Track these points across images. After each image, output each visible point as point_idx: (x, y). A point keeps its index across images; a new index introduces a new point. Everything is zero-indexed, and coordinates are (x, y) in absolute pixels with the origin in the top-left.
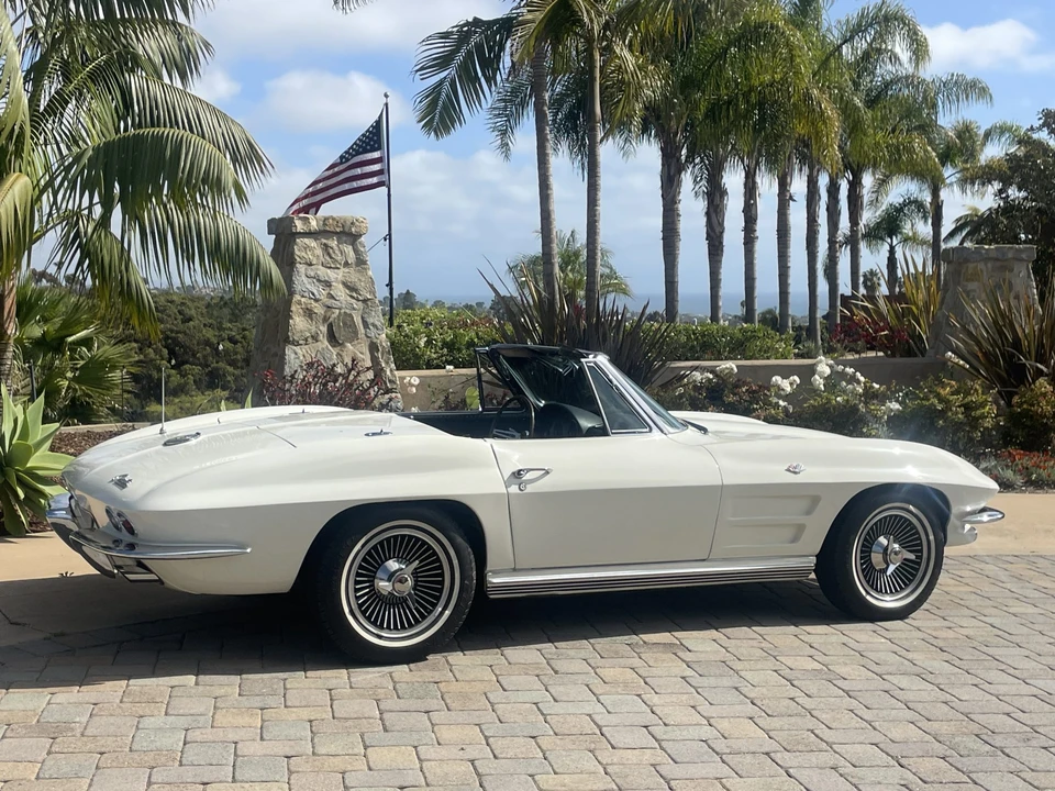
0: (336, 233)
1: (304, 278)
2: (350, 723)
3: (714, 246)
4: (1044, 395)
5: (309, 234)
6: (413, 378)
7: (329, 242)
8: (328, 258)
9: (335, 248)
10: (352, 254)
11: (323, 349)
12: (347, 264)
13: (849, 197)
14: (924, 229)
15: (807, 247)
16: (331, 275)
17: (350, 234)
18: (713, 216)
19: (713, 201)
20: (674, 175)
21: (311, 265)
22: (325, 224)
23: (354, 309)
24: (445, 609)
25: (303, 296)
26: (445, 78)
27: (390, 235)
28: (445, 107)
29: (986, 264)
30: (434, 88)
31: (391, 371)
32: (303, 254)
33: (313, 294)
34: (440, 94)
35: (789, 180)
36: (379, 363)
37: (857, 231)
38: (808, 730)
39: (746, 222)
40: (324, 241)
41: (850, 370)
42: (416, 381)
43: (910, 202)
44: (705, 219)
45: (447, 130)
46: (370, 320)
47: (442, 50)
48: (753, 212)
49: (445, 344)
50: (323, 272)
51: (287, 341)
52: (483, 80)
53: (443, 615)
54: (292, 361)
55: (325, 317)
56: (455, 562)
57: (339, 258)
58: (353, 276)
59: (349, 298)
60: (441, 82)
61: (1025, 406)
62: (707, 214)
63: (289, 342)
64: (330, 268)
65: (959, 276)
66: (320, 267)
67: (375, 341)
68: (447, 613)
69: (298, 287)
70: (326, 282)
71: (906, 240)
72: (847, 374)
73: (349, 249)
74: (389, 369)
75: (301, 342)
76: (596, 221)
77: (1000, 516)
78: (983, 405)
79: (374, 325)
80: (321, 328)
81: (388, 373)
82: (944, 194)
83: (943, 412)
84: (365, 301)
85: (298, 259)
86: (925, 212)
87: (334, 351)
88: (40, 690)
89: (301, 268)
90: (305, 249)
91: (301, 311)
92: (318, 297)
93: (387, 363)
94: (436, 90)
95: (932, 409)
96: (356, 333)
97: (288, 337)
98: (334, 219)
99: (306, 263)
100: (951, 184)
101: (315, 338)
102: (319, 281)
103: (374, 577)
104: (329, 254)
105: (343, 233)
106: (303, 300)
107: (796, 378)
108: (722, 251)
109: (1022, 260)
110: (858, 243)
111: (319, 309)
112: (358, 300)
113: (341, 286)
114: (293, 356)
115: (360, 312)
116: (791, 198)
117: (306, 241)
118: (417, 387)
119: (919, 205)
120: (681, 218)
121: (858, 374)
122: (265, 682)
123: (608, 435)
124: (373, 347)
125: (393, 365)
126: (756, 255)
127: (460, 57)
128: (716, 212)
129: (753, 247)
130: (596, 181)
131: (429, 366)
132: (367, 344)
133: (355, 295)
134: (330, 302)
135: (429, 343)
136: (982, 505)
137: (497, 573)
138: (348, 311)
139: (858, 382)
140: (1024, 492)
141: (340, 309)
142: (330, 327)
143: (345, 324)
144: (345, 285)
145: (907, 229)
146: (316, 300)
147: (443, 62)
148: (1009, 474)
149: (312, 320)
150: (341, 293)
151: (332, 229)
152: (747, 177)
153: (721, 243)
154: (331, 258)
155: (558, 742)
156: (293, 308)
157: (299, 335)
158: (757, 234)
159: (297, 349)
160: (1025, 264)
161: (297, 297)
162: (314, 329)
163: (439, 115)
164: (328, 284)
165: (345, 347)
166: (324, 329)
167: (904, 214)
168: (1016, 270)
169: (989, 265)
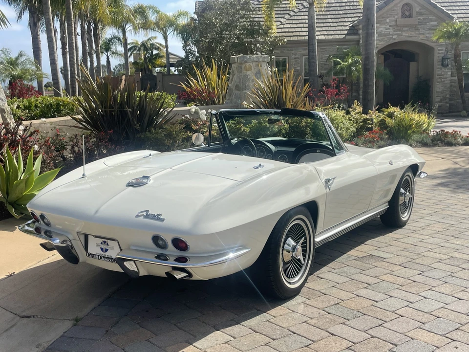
14: (120, 49)
20: (37, 22)
35: (76, 26)
37: (98, 49)
39: (62, 45)
43: (115, 37)
48: (66, 40)
65: (241, 68)
67: (3, 107)
71: (113, 53)
82: (127, 34)
86: (121, 42)
100: (130, 30)
110: (99, 55)
116: (78, 34)
119: (119, 40)
120: (41, 42)
123: (336, 155)
124: (3, 111)
126: (68, 60)
129: (66, 56)
145: (113, 48)
152: (61, 24)
160: (266, 63)
167: (112, 43)
168: (263, 66)
169: (254, 64)
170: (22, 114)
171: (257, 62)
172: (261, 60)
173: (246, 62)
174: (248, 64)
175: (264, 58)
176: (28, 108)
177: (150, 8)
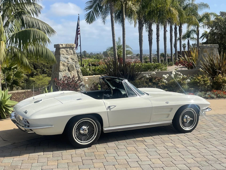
0: (69, 47)
1: (62, 57)
2: (76, 163)
3: (150, 42)
4: (220, 78)
5: (63, 48)
6: (86, 78)
7: (67, 49)
8: (67, 53)
9: (69, 51)
10: (72, 52)
11: (67, 73)
12: (71, 54)
13: (179, 30)
14: (195, 36)
15: (170, 41)
16: (68, 56)
17: (72, 48)
18: (150, 36)
19: (150, 33)
20: (141, 27)
21: (64, 54)
22: (66, 46)
23: (73, 64)
24: (95, 136)
25: (62, 61)
26: (91, 11)
27: (80, 45)
28: (91, 17)
29: (208, 49)
30: (89, 13)
31: (82, 77)
32: (62, 52)
33: (64, 61)
34: (90, 14)
35: (166, 27)
36: (79, 75)
37: (181, 37)
38: (171, 161)
39: (157, 37)
40: (66, 49)
41: (179, 73)
42: (87, 79)
43: (192, 30)
44: (148, 36)
45: (92, 22)
46: (77, 66)
47: (90, 5)
48: (158, 34)
49: (93, 70)
50: (66, 56)
51: (59, 71)
52: (99, 11)
53: (94, 137)
54: (61, 76)
55: (67, 66)
56: (97, 126)
57: (70, 53)
58: (73, 56)
59: (72, 61)
60: (90, 12)
61: (216, 80)
62: (149, 35)
63: (60, 71)
64: (68, 55)
65: (202, 51)
66: (66, 55)
67: (78, 70)
68: (95, 137)
69: (61, 59)
70: (67, 58)
71: (192, 38)
72: (179, 74)
73: (72, 51)
74: (81, 76)
75: (62, 71)
76: (124, 41)
77: (211, 110)
78: (207, 80)
79: (78, 67)
80: (66, 68)
81: (81, 77)
82: (199, 29)
83: (199, 82)
84: (76, 62)
85: (61, 53)
87: (69, 73)
88: (11, 157)
89: (62, 55)
90: (62, 51)
91: (62, 64)
92: (65, 61)
93: (81, 75)
94: (89, 14)
95: (197, 82)
96: (74, 69)
97: (59, 70)
98: (68, 44)
99: (63, 54)
100: (201, 26)
101: (65, 70)
102: (65, 58)
103: (80, 130)
104: (67, 52)
105: (70, 47)
106: (62, 62)
107: (168, 75)
108: (152, 43)
109: (216, 48)
110: (181, 40)
111: (66, 64)
112: (74, 62)
113: (70, 59)
114: (61, 74)
115: (75, 64)
116: (167, 31)
117: (63, 49)
118: (87, 80)
119: (195, 31)
120: (143, 37)
121: (181, 74)
122: (58, 153)
123: (128, 97)
124: (78, 72)
125: (82, 75)
126: (159, 44)
127: (94, 6)
128: (150, 35)
129: (159, 42)
130: (124, 33)
131: (90, 75)
132: (76, 71)
133: (73, 61)
134: (68, 62)
135: (89, 70)
136: (207, 107)
137: (105, 128)
138: (72, 64)
139: (181, 75)
140: (216, 99)
141: (70, 64)
142: (68, 68)
143: (71, 67)
144: (71, 58)
145: (192, 36)
146: (65, 62)
147: (90, 7)
148: (213, 95)
149: (64, 66)
150: (70, 60)
151: (68, 47)
152: (157, 27)
153: (152, 42)
154: (68, 53)
155: (119, 166)
156: (60, 64)
157: (62, 70)
158: (159, 39)
159: (61, 73)
160: (216, 49)
161: (61, 62)
162: (65, 68)
163: (90, 19)
164: (67, 59)
165: (72, 72)
166: (67, 68)
167: (191, 33)
168: (214, 50)
169: (209, 49)
170: (91, 73)
171: (210, 48)
172: (213, 47)
173: (204, 48)
174: (205, 49)
175: (215, 46)
176: (94, 70)
177: (212, 14)
